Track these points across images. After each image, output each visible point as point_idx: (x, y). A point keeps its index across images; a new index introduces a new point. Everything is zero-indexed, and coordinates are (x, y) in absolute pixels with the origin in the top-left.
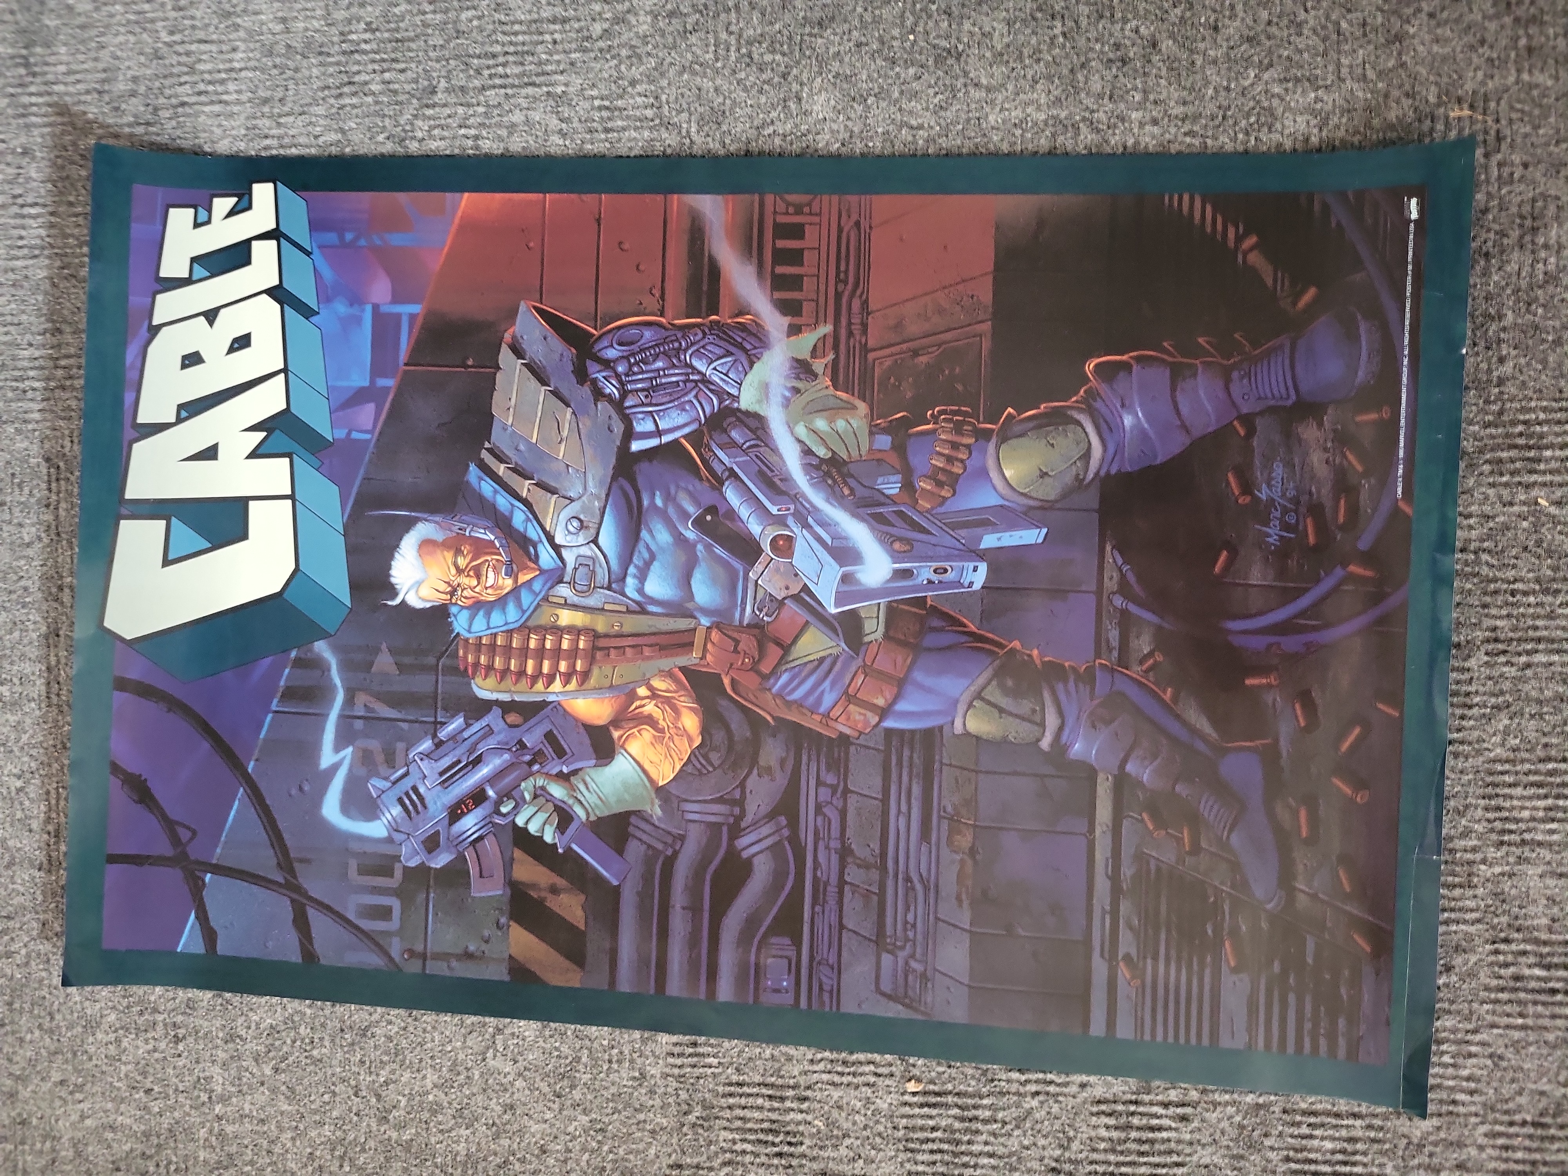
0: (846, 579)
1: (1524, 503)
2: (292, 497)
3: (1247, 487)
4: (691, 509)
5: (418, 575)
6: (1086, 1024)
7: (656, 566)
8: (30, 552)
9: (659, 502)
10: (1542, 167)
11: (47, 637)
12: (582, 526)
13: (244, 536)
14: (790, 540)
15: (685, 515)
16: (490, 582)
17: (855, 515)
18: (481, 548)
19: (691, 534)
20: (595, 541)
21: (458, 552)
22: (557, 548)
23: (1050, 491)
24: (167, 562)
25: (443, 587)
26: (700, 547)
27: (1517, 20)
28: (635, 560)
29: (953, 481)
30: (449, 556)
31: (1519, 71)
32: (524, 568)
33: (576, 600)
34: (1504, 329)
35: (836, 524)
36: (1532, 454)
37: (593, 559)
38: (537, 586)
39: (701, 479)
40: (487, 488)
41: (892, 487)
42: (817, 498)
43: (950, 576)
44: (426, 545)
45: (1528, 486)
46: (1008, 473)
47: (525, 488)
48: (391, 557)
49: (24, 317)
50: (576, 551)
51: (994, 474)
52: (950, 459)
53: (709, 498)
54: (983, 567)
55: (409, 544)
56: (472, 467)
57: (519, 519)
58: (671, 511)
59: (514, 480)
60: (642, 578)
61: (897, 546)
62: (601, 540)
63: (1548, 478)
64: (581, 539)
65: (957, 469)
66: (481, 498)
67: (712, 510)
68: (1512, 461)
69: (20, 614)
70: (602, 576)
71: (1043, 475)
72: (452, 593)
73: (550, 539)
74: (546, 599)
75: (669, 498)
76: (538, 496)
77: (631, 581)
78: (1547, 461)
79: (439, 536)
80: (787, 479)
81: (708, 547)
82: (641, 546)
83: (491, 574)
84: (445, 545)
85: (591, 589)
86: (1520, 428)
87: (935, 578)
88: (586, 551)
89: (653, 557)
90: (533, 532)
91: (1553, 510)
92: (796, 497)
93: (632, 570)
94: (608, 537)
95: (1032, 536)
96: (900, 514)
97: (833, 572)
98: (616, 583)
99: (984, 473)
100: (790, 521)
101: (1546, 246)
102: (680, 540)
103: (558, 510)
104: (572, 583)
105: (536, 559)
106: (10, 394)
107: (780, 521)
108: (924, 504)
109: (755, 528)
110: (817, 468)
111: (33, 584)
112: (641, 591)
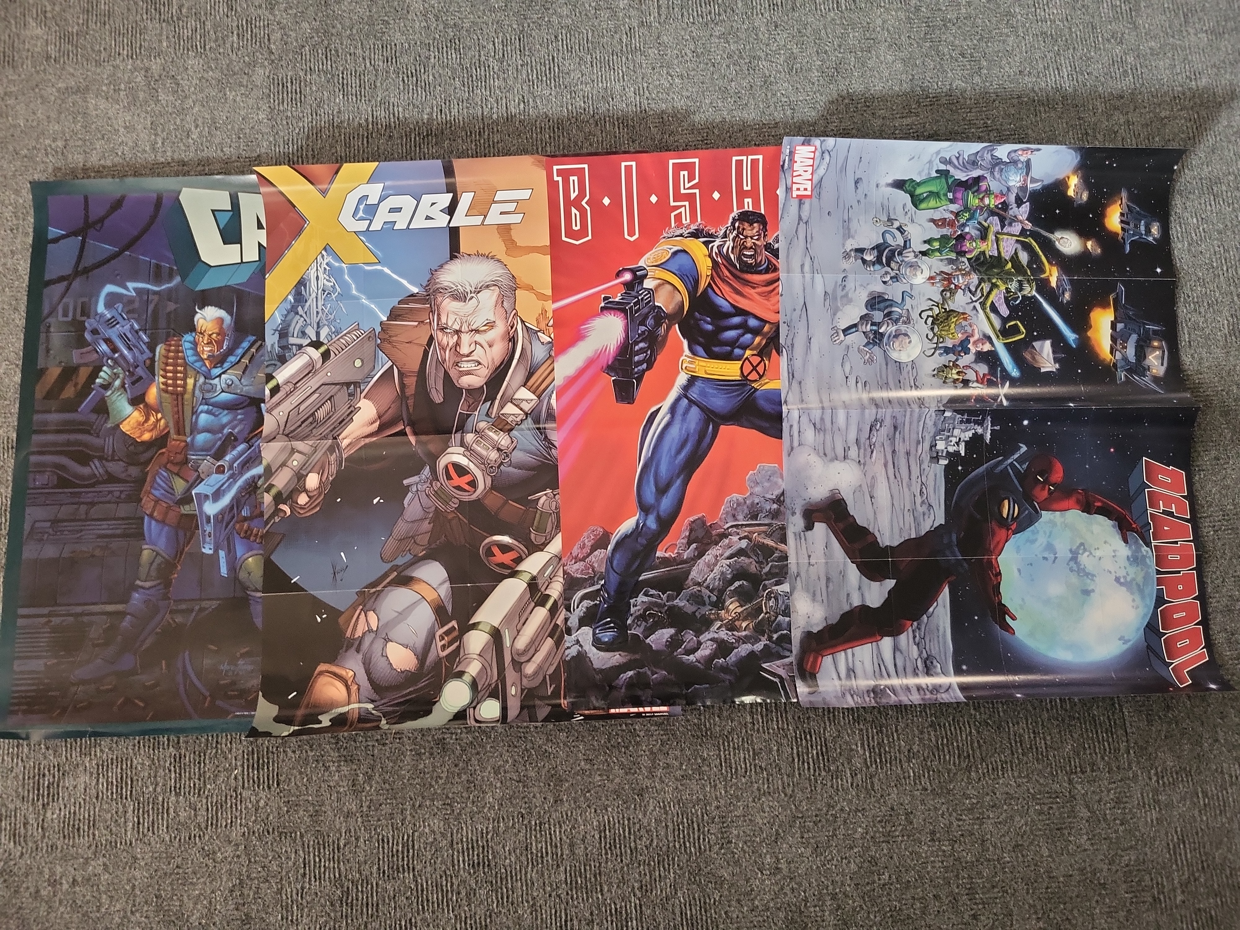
0: (207, 497)
1: (236, 765)
2: (242, 262)
3: (243, 655)
4: (236, 430)
5: (208, 318)
6: (23, 607)
7: (213, 417)
8: (219, 152)
9: (239, 417)
10: (372, 762)
11: (183, 161)
12: (229, 386)
13: (225, 243)
14: (223, 472)
15: (233, 429)
16: (205, 349)
17: (233, 499)
18: (220, 344)
19: (226, 431)
20: (223, 391)
21: (218, 334)
22: (220, 376)
23: (242, 575)
24: (213, 211)
25: (203, 329)
26: (220, 435)
27: (432, 748)
28: (215, 409)
29: (247, 537)
30: (217, 331)
31: (411, 750)
32: (211, 362)
33: (198, 385)
34: (306, 752)
35: (229, 491)
36: (255, 766)
37: (215, 391)
38: (204, 368)
39: (249, 434)
40: (245, 345)
41: (244, 513)
42: (240, 483)
43: (208, 539)
44: (221, 320)
45: (243, 766)
46: (250, 559)
47: (245, 361)
48: (216, 306)
49: (319, 141)
50: (218, 384)
51: (250, 554)
52: (256, 535)
53: (241, 437)
54: (211, 552)
55: (222, 313)
56: (254, 338)
57: (232, 359)
58: (236, 422)
59: (248, 356)
60: (208, 412)
61: (220, 516)
62: (223, 394)
63: (246, 773)
64: (223, 385)
65: (252, 538)
66: (241, 342)
67: (236, 439)
68: (253, 759)
69: (193, 148)
70: (208, 396)
71: (249, 573)
72: (201, 333)
73: (224, 373)
74: (198, 372)
75: (241, 420)
76: (242, 366)
77: (206, 407)
78: (253, 772)
79: (225, 326)
80: (248, 469)
81: (221, 438)
82: (221, 411)
83: (209, 349)
84: (221, 328)
85: (202, 390)
86: (266, 761)
87: (207, 533)
88: (219, 387)
89: (216, 416)
90: (226, 365)
91: (233, 776)
92: (241, 474)
93: (211, 407)
94: (225, 397)
95: (224, 571)
96: (233, 517)
97: (209, 491)
98: (205, 401)
99: (251, 549)
100: (231, 472)
101: (339, 766)
102: (223, 427)
103: (235, 375)
104: (205, 383)
105: (215, 367)
106: (286, 138)
107: (231, 467)
108: (238, 526)
109: (228, 458)
110: (253, 481)
111: (204, 154)
112: (202, 412)
